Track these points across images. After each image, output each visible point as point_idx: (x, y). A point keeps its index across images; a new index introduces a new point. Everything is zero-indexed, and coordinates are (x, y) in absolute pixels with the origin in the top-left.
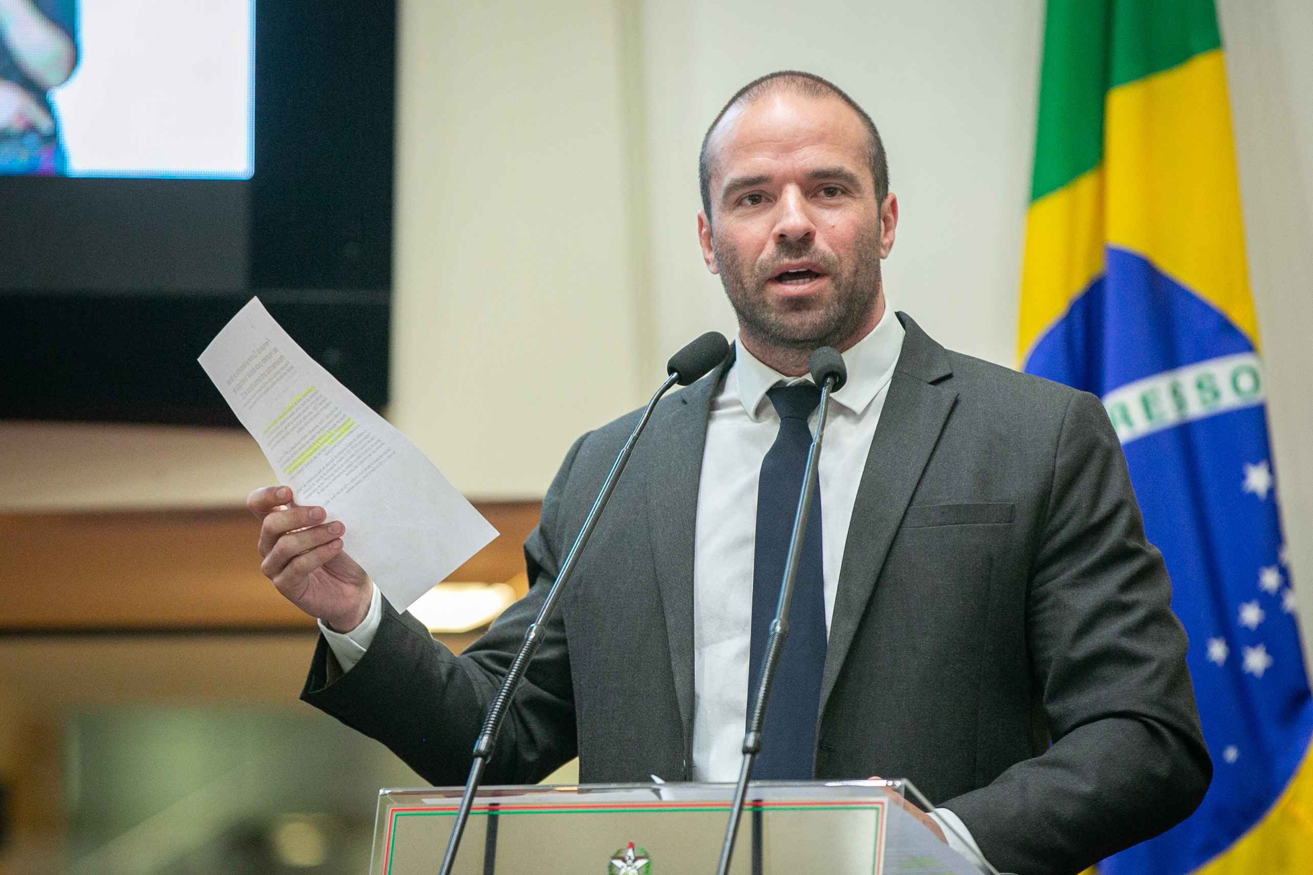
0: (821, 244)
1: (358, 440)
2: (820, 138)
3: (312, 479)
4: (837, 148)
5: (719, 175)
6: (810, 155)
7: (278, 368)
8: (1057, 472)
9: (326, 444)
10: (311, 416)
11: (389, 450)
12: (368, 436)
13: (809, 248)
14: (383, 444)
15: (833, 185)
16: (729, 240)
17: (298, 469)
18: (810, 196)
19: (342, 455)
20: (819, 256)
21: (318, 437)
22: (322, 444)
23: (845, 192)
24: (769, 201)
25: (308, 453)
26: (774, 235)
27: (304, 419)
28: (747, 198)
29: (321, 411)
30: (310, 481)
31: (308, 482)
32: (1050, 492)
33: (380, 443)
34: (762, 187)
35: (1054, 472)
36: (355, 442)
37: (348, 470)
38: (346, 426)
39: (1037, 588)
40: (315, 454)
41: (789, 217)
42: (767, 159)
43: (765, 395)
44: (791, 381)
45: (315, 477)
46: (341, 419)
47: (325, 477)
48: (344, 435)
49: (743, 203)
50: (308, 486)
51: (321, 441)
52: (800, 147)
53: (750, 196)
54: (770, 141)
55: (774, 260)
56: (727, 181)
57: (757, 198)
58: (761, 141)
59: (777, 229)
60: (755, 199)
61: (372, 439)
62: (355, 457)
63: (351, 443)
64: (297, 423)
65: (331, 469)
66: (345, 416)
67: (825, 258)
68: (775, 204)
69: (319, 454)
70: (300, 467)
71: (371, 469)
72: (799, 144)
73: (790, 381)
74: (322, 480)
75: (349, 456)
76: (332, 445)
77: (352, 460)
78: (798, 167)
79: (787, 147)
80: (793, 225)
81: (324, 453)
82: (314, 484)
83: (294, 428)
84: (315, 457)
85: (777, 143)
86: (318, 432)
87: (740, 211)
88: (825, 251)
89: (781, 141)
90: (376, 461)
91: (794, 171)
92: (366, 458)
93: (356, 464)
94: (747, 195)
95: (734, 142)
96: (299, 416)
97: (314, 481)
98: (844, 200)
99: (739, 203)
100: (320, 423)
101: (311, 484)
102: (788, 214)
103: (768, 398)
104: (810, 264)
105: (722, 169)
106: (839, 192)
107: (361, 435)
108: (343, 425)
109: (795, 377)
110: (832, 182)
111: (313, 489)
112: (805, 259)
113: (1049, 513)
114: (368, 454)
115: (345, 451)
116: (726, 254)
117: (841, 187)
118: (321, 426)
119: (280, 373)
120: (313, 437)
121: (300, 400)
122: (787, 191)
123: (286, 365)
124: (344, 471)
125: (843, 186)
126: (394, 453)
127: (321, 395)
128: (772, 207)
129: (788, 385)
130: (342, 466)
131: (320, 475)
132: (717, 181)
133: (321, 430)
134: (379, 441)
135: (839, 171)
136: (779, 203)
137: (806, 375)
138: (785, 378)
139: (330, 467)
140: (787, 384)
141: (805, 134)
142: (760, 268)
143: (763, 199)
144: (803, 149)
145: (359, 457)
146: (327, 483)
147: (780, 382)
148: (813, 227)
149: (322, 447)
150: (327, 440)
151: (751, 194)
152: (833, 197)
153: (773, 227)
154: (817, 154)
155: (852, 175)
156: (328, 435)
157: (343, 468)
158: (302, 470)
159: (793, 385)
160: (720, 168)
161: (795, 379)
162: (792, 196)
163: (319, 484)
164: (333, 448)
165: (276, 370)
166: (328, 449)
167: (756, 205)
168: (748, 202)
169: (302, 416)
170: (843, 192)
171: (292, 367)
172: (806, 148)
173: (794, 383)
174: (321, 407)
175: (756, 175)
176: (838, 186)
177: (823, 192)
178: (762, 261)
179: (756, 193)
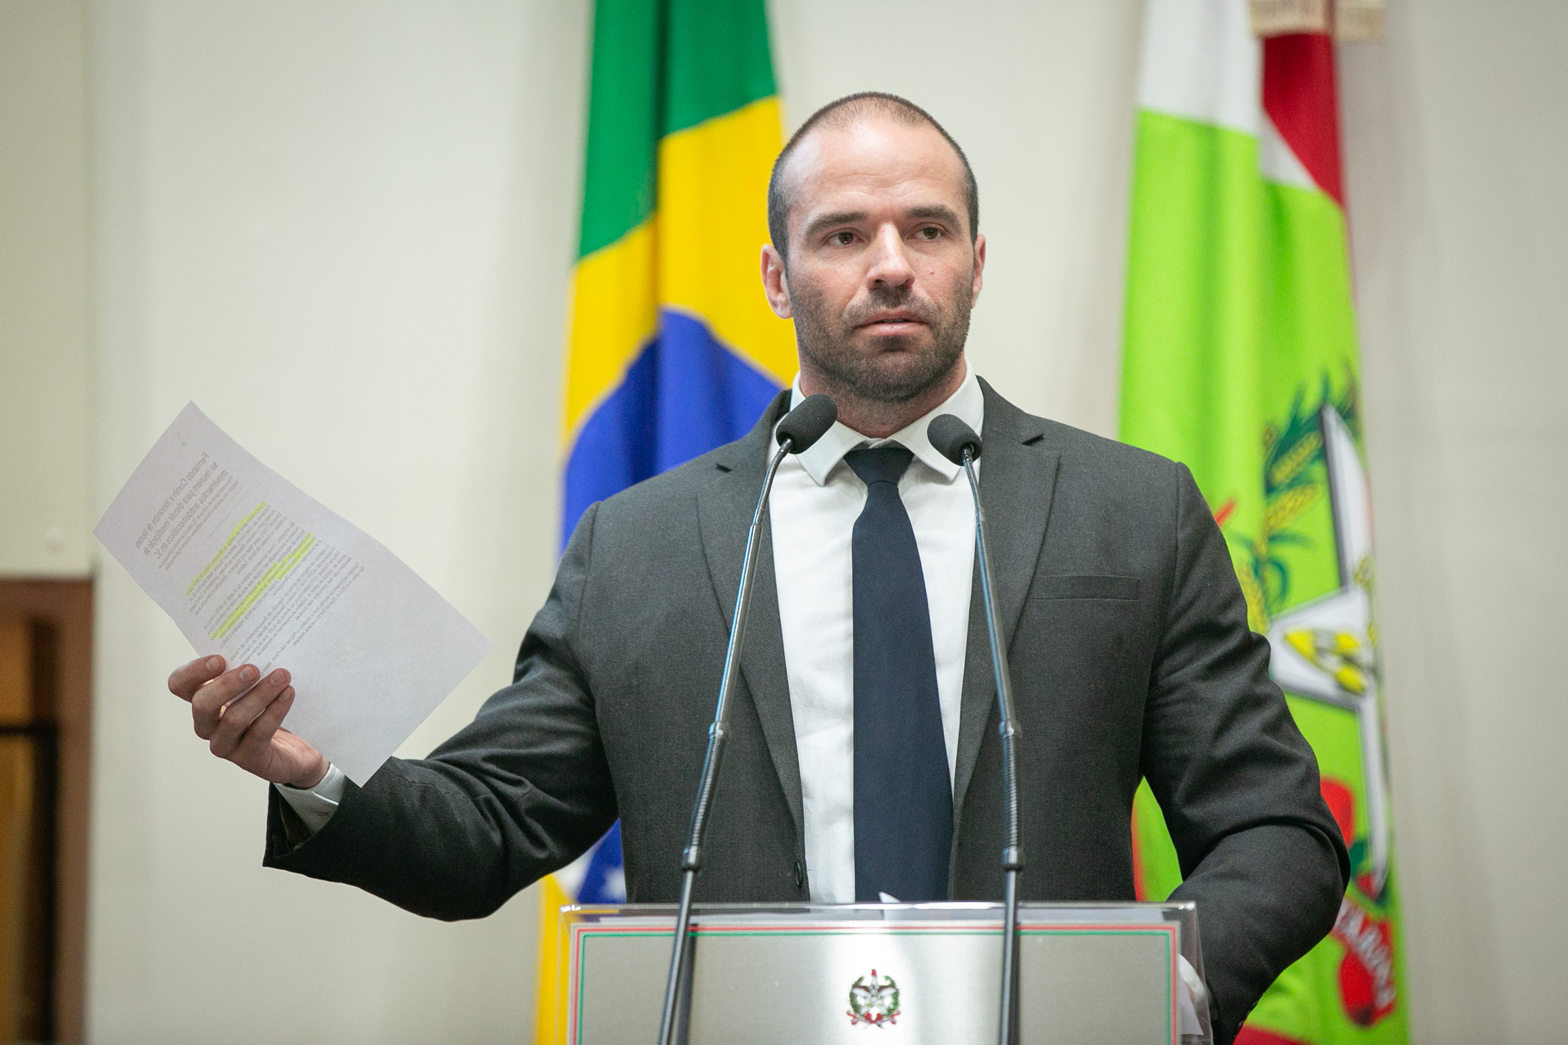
0: (919, 290)
1: (317, 563)
2: (921, 173)
3: (253, 634)
4: (937, 184)
5: (801, 208)
6: (910, 190)
7: (217, 490)
8: (1180, 546)
9: (276, 578)
10: (258, 545)
11: (357, 567)
12: (331, 553)
13: (907, 296)
14: (349, 560)
15: (933, 226)
16: (815, 284)
17: (236, 625)
18: (907, 237)
19: (295, 590)
20: (919, 304)
21: (266, 571)
22: (269, 581)
23: (945, 234)
24: (860, 240)
25: (251, 598)
26: (869, 280)
27: (248, 551)
28: (838, 237)
29: (272, 533)
30: (251, 637)
31: (247, 641)
32: (1174, 569)
33: (346, 559)
34: (855, 225)
35: (1177, 546)
36: (313, 567)
37: (300, 610)
38: (303, 547)
39: (1163, 677)
40: (259, 598)
41: (888, 261)
42: (861, 193)
43: (841, 460)
44: (875, 443)
45: (257, 630)
46: (298, 538)
47: (270, 627)
48: (300, 559)
49: (832, 243)
50: (247, 646)
51: (269, 577)
52: (899, 181)
53: (841, 234)
54: (865, 174)
55: (868, 307)
56: (813, 216)
57: (848, 236)
58: (855, 173)
59: (873, 273)
60: (846, 237)
61: (336, 556)
62: (311, 589)
63: (307, 569)
64: (239, 560)
65: (279, 613)
66: (303, 532)
67: (924, 306)
68: (868, 244)
69: (265, 595)
70: (239, 621)
71: (329, 601)
72: (898, 179)
73: (873, 443)
74: (265, 633)
75: (303, 589)
76: (284, 579)
77: (306, 595)
78: (897, 204)
79: (884, 183)
80: (893, 269)
81: (272, 592)
82: (254, 642)
83: (233, 568)
84: (260, 602)
85: (872, 177)
86: (267, 565)
87: (826, 251)
88: (924, 298)
89: (877, 175)
90: (338, 587)
91: (892, 208)
92: (325, 587)
93: (310, 599)
94: (837, 232)
95: (822, 172)
96: (242, 549)
97: (255, 638)
98: (944, 243)
99: (826, 241)
100: (269, 551)
101: (251, 641)
102: (887, 258)
103: (844, 461)
104: (908, 313)
105: (807, 202)
106: (939, 234)
107: (322, 554)
108: (299, 546)
109: (880, 439)
110: (933, 223)
111: (252, 649)
112: (903, 308)
113: (1175, 591)
114: (328, 579)
115: (299, 584)
116: (808, 299)
117: (942, 228)
118: (270, 556)
119: (219, 496)
120: (259, 574)
121: (245, 525)
122: (884, 231)
123: (229, 482)
124: (294, 613)
125: (944, 227)
126: (362, 570)
127: (274, 512)
128: (864, 248)
129: (871, 447)
130: (293, 606)
131: (263, 626)
132: (798, 215)
133: (271, 560)
134: (344, 556)
135: (941, 210)
136: (874, 244)
137: (893, 435)
138: (868, 439)
139: (277, 610)
140: (869, 446)
141: (905, 167)
142: (850, 314)
143: (855, 239)
144: (902, 184)
145: (316, 588)
146: (271, 636)
147: (862, 444)
148: (914, 273)
149: (270, 585)
150: (277, 573)
151: (842, 231)
152: (933, 240)
153: (866, 271)
154: (917, 190)
155: (953, 214)
156: (279, 565)
157: (294, 609)
158: (240, 624)
159: (877, 447)
160: (804, 201)
161: (880, 440)
162: (889, 236)
163: (261, 641)
164: (283, 582)
165: (213, 495)
166: (277, 587)
167: (847, 246)
168: (837, 241)
169: (246, 549)
170: (943, 234)
171: (236, 483)
172: (905, 182)
173: (878, 445)
174: (272, 529)
175: (849, 211)
176: (938, 227)
177: (922, 232)
178: (853, 306)
179: (848, 231)
